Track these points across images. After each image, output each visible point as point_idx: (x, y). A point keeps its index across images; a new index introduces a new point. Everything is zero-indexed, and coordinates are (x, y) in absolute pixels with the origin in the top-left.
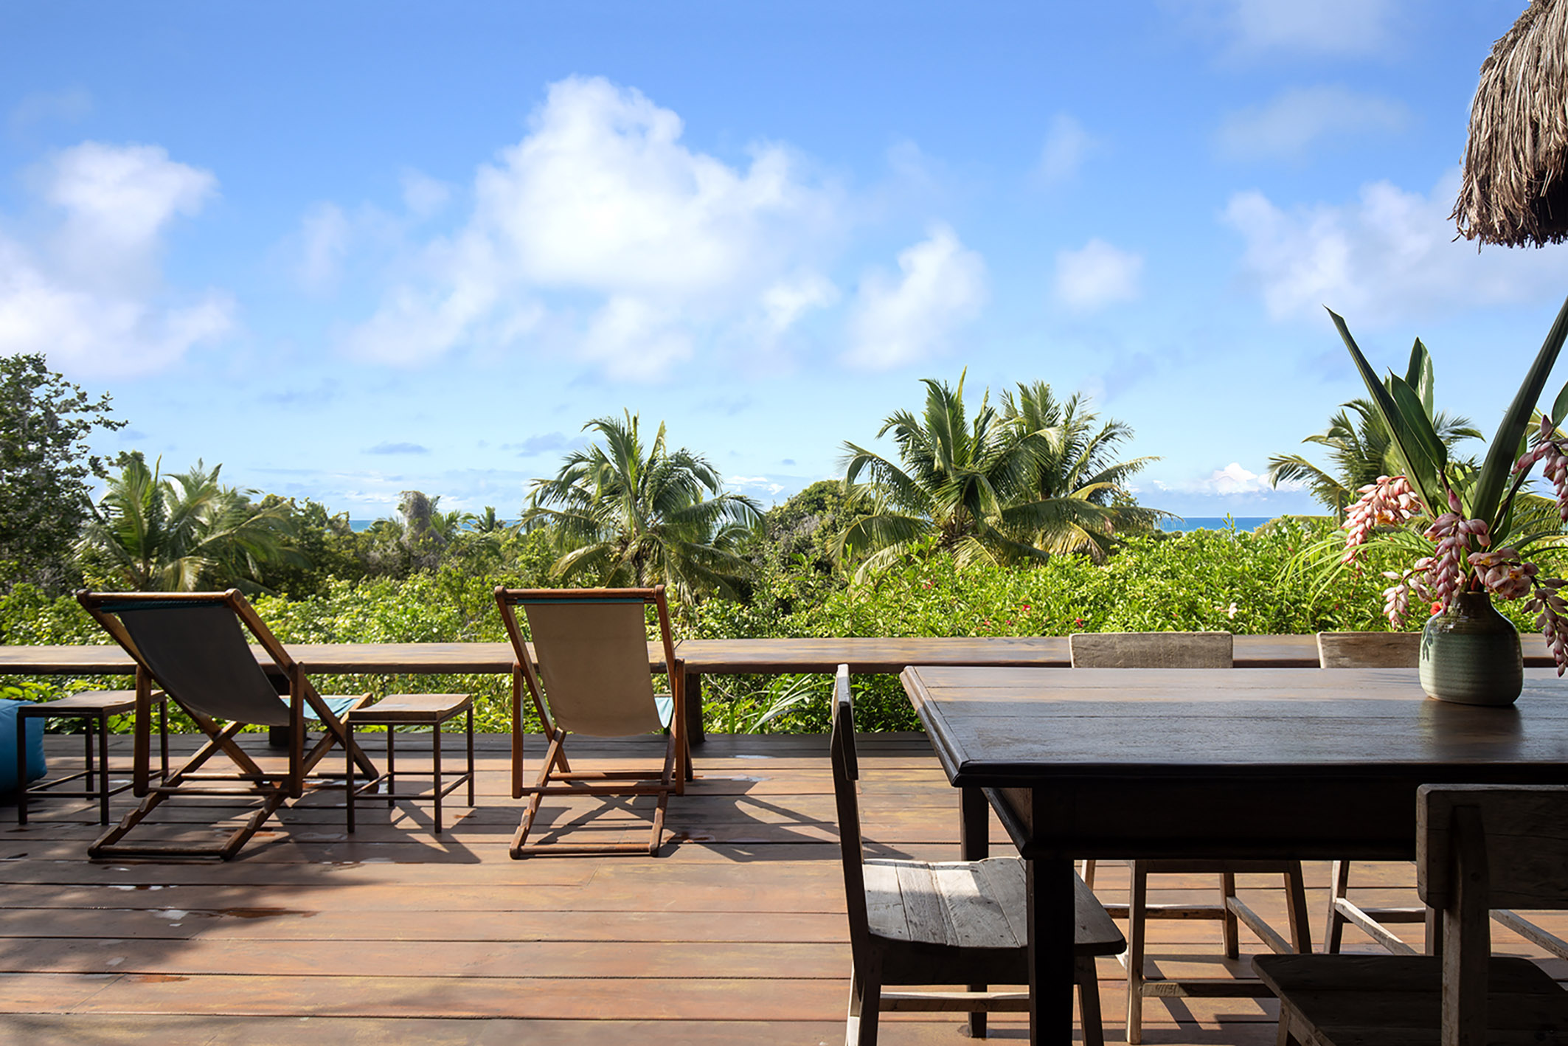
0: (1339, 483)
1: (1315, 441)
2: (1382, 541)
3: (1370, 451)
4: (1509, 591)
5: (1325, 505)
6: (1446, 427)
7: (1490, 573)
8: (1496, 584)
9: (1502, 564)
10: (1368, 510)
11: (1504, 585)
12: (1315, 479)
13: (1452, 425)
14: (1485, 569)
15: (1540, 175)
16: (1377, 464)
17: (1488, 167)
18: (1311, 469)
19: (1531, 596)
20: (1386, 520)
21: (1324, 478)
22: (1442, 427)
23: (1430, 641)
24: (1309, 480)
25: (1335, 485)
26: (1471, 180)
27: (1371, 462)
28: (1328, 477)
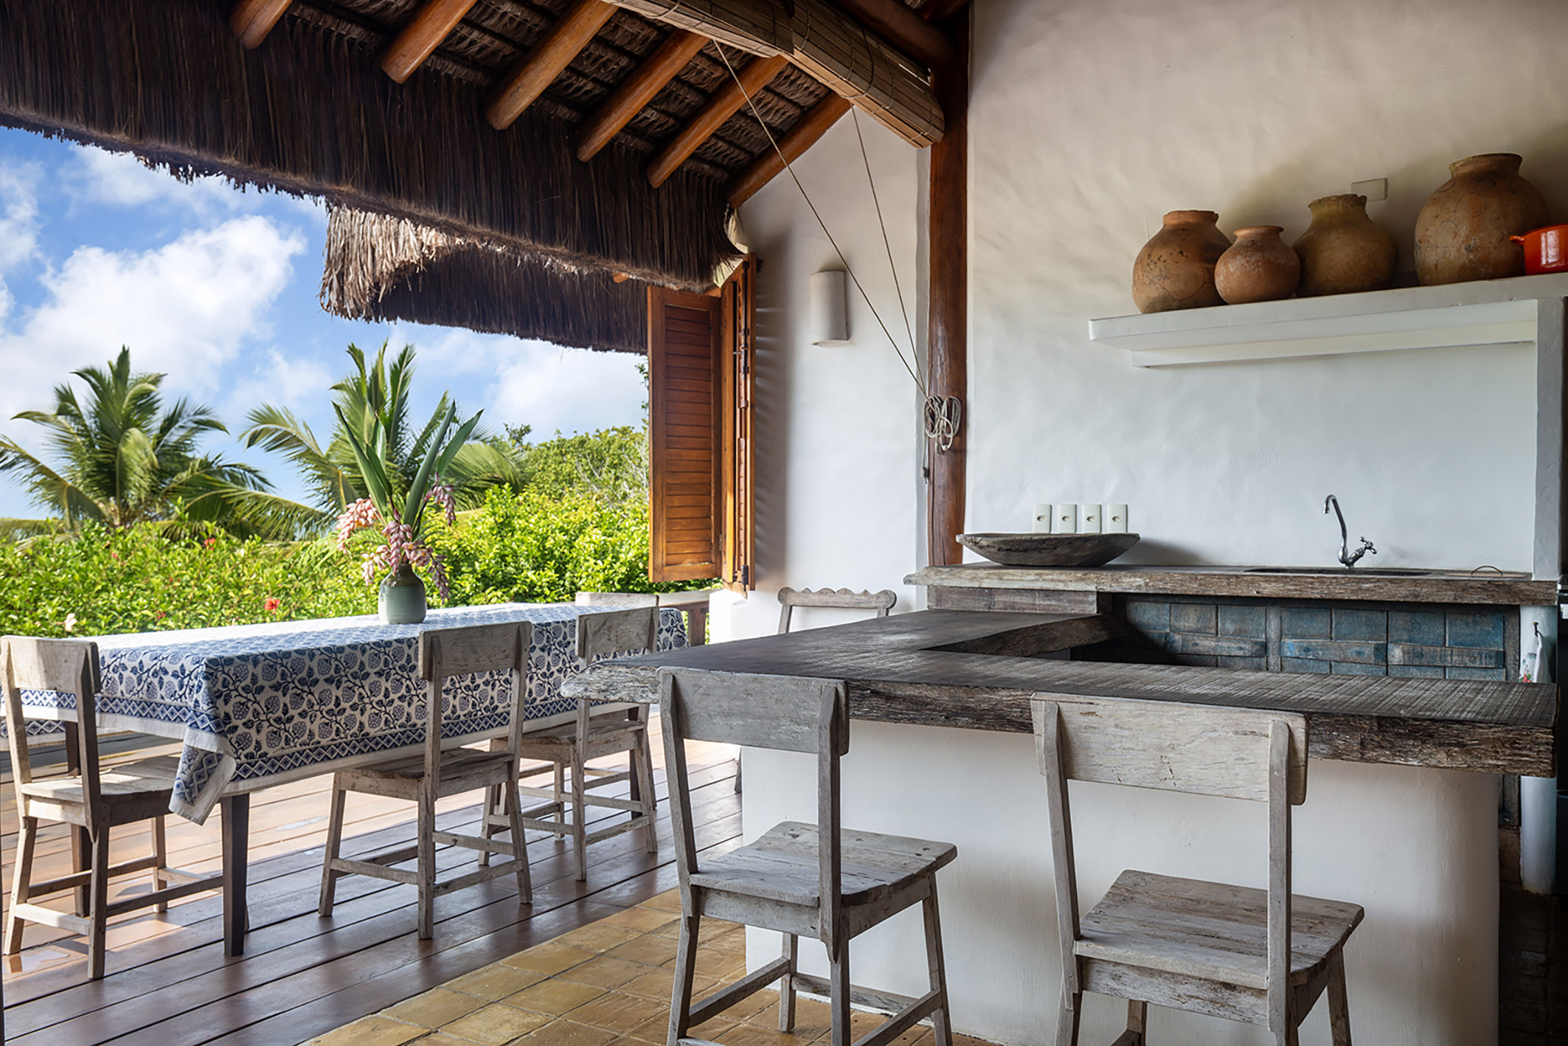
0: (61, 476)
1: (28, 418)
2: (358, 537)
3: (102, 438)
4: (421, 562)
5: (47, 507)
6: (188, 416)
7: (413, 553)
8: (415, 559)
9: (418, 548)
10: (351, 519)
11: (419, 559)
12: (30, 471)
13: (195, 414)
14: (410, 551)
15: (377, 286)
16: (112, 456)
17: (343, 266)
18: (25, 457)
19: (431, 564)
20: (361, 524)
21: (43, 470)
22: (184, 415)
23: (384, 591)
24: (24, 470)
25: (57, 479)
26: (331, 273)
27: (104, 452)
28: (47, 469)
